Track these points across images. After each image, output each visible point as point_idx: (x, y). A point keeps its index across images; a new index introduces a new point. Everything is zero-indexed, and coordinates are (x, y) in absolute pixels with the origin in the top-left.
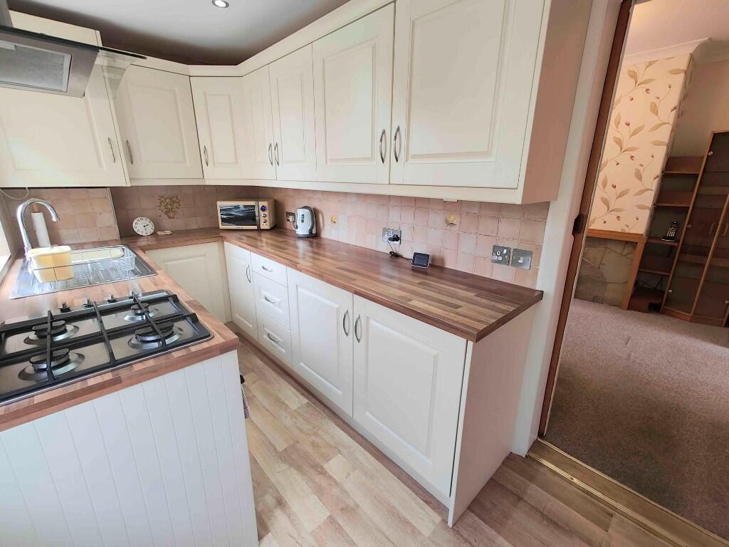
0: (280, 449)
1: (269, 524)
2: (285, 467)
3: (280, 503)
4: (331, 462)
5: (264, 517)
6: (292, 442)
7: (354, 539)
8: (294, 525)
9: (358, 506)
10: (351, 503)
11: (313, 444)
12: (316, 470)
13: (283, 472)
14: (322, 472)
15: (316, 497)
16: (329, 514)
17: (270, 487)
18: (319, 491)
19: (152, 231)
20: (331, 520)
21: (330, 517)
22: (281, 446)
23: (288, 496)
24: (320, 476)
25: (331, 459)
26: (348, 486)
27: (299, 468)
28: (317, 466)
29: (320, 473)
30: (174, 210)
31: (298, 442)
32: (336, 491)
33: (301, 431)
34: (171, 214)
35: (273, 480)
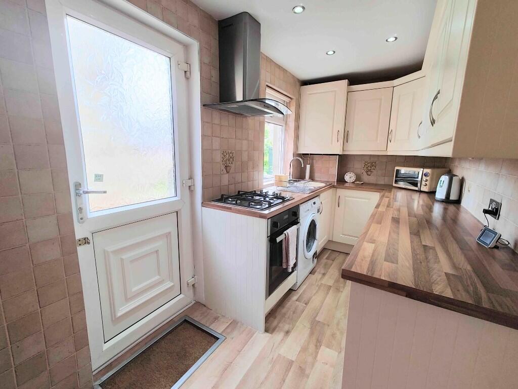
0: (317, 319)
1: (275, 332)
2: (308, 326)
3: (288, 333)
4: (328, 349)
5: (277, 329)
6: (326, 323)
7: (287, 381)
8: (280, 344)
9: (308, 377)
10: (307, 372)
11: (333, 335)
12: (317, 342)
13: (305, 326)
14: (318, 346)
15: (300, 349)
16: (294, 359)
17: (293, 324)
18: (304, 349)
19: (353, 181)
20: (291, 363)
21: (293, 361)
22: (320, 318)
23: (292, 335)
24: (314, 346)
25: (329, 348)
26: (318, 366)
27: (312, 333)
28: (320, 342)
29: (316, 346)
30: (372, 170)
31: (328, 325)
32: (310, 359)
33: (338, 324)
34: (369, 173)
35: (298, 324)
